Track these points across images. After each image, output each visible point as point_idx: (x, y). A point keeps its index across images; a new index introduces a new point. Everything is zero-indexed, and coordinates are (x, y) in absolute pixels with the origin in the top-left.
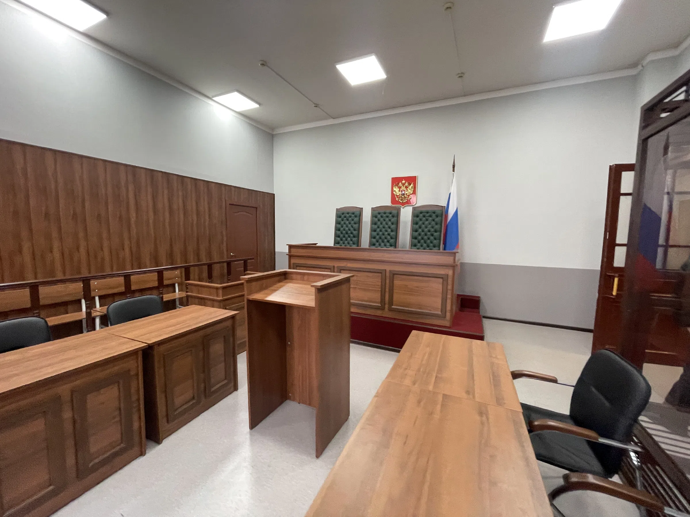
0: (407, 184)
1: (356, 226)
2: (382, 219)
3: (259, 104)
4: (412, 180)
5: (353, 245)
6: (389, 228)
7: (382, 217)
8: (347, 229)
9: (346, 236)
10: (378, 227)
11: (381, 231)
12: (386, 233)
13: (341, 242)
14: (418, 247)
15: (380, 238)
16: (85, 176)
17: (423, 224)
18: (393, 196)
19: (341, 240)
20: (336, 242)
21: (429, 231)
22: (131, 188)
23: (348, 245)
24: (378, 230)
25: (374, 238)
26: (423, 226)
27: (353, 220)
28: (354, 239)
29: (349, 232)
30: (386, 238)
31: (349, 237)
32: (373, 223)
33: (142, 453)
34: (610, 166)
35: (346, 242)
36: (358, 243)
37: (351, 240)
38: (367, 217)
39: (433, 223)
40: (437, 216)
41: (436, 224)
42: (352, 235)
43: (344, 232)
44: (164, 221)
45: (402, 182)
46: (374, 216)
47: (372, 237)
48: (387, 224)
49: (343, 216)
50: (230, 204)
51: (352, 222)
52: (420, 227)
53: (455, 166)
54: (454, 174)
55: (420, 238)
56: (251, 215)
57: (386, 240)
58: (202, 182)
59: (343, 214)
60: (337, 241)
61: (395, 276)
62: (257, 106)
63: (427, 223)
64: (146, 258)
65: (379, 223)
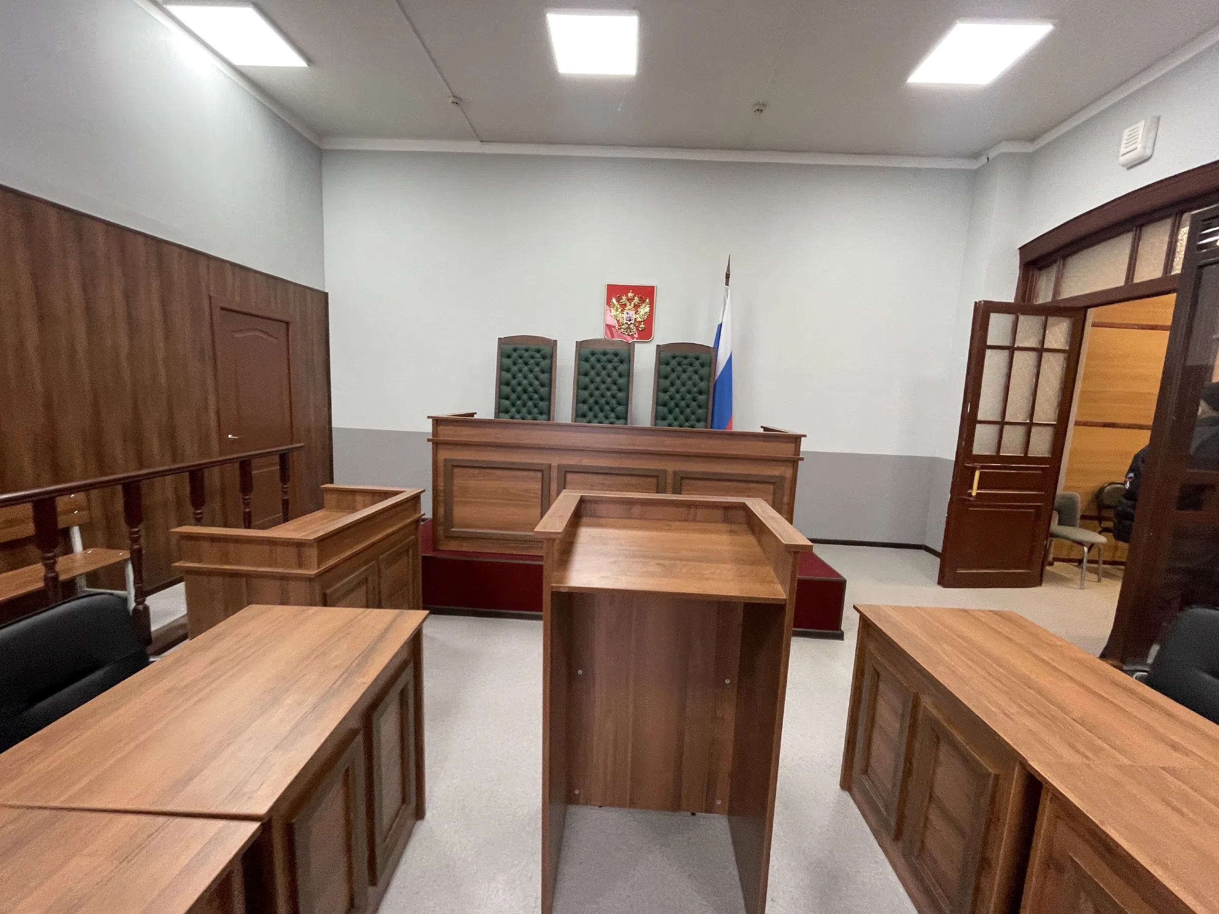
0: (636, 300)
1: (544, 377)
2: (599, 366)
3: (309, 60)
4: (646, 293)
5: (539, 415)
7: (599, 361)
8: (525, 382)
9: (525, 396)
10: (592, 381)
11: (597, 389)
12: (609, 394)
13: (513, 410)
15: (596, 403)
17: (679, 378)
19: (513, 405)
21: (689, 392)
24: (592, 386)
26: (678, 382)
27: (538, 364)
28: (541, 404)
29: (530, 389)
30: (608, 403)
31: (531, 399)
34: (976, 302)
35: (524, 410)
37: (535, 406)
39: (696, 377)
40: (702, 365)
41: (701, 379)
42: (536, 396)
43: (519, 389)
45: (627, 296)
47: (579, 401)
48: (609, 376)
50: (223, 309)
51: (537, 369)
52: (672, 384)
53: (730, 275)
54: (728, 289)
55: (672, 404)
56: (274, 341)
57: (607, 408)
58: (141, 239)
59: (515, 350)
60: (503, 409)
62: (300, 63)
63: (684, 376)
65: (593, 373)
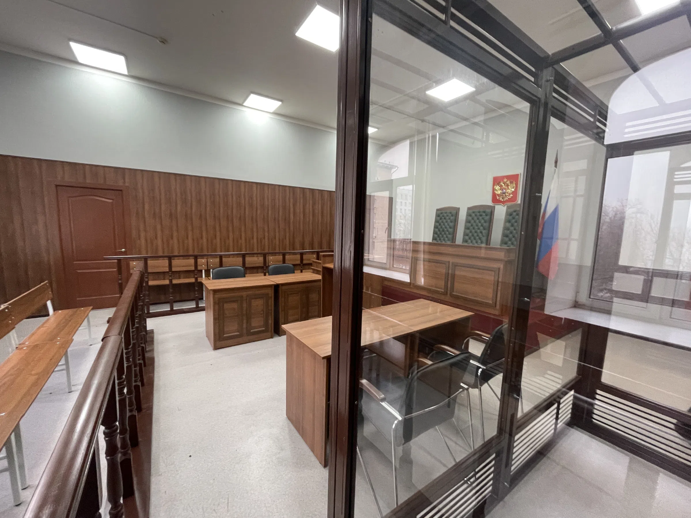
0: (508, 183)
4: (514, 178)
6: (482, 225)
14: (508, 245)
16: (270, 196)
18: (494, 195)
20: (434, 239)
22: (292, 200)
23: (439, 241)
25: (467, 235)
32: (468, 221)
33: (272, 337)
36: (453, 239)
38: (463, 216)
44: (309, 221)
45: (503, 181)
46: (469, 215)
49: (441, 215)
61: (457, 267)
64: (298, 245)
